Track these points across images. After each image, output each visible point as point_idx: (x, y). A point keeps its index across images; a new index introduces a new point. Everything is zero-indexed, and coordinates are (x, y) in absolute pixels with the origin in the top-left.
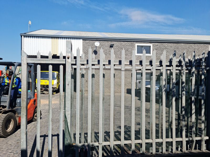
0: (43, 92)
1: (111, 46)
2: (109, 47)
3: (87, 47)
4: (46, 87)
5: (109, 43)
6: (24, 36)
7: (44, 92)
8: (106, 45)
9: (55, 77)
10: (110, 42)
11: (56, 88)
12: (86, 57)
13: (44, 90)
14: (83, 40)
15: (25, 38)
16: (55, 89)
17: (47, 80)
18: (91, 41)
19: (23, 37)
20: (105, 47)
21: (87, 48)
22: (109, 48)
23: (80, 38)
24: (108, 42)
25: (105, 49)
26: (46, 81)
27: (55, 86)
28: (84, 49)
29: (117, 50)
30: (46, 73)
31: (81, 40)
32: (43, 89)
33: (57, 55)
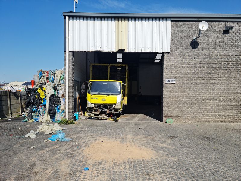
0: (98, 115)
1: (226, 32)
2: (222, 34)
3: (180, 34)
4: (104, 107)
5: (221, 26)
6: (69, 17)
7: (100, 116)
8: (216, 30)
9: (119, 90)
10: (223, 24)
11: (120, 109)
12: (177, 54)
13: (100, 113)
14: (172, 21)
15: (71, 21)
16: (118, 111)
17: (105, 94)
18: (187, 23)
19: (67, 18)
20: (214, 34)
21: (179, 36)
22: (220, 36)
23: (166, 18)
24: (220, 23)
25: (212, 38)
26: (103, 97)
27: (118, 106)
28: (173, 38)
29: (237, 38)
30: (104, 84)
31: (169, 22)
32: (99, 110)
33: (126, 51)
